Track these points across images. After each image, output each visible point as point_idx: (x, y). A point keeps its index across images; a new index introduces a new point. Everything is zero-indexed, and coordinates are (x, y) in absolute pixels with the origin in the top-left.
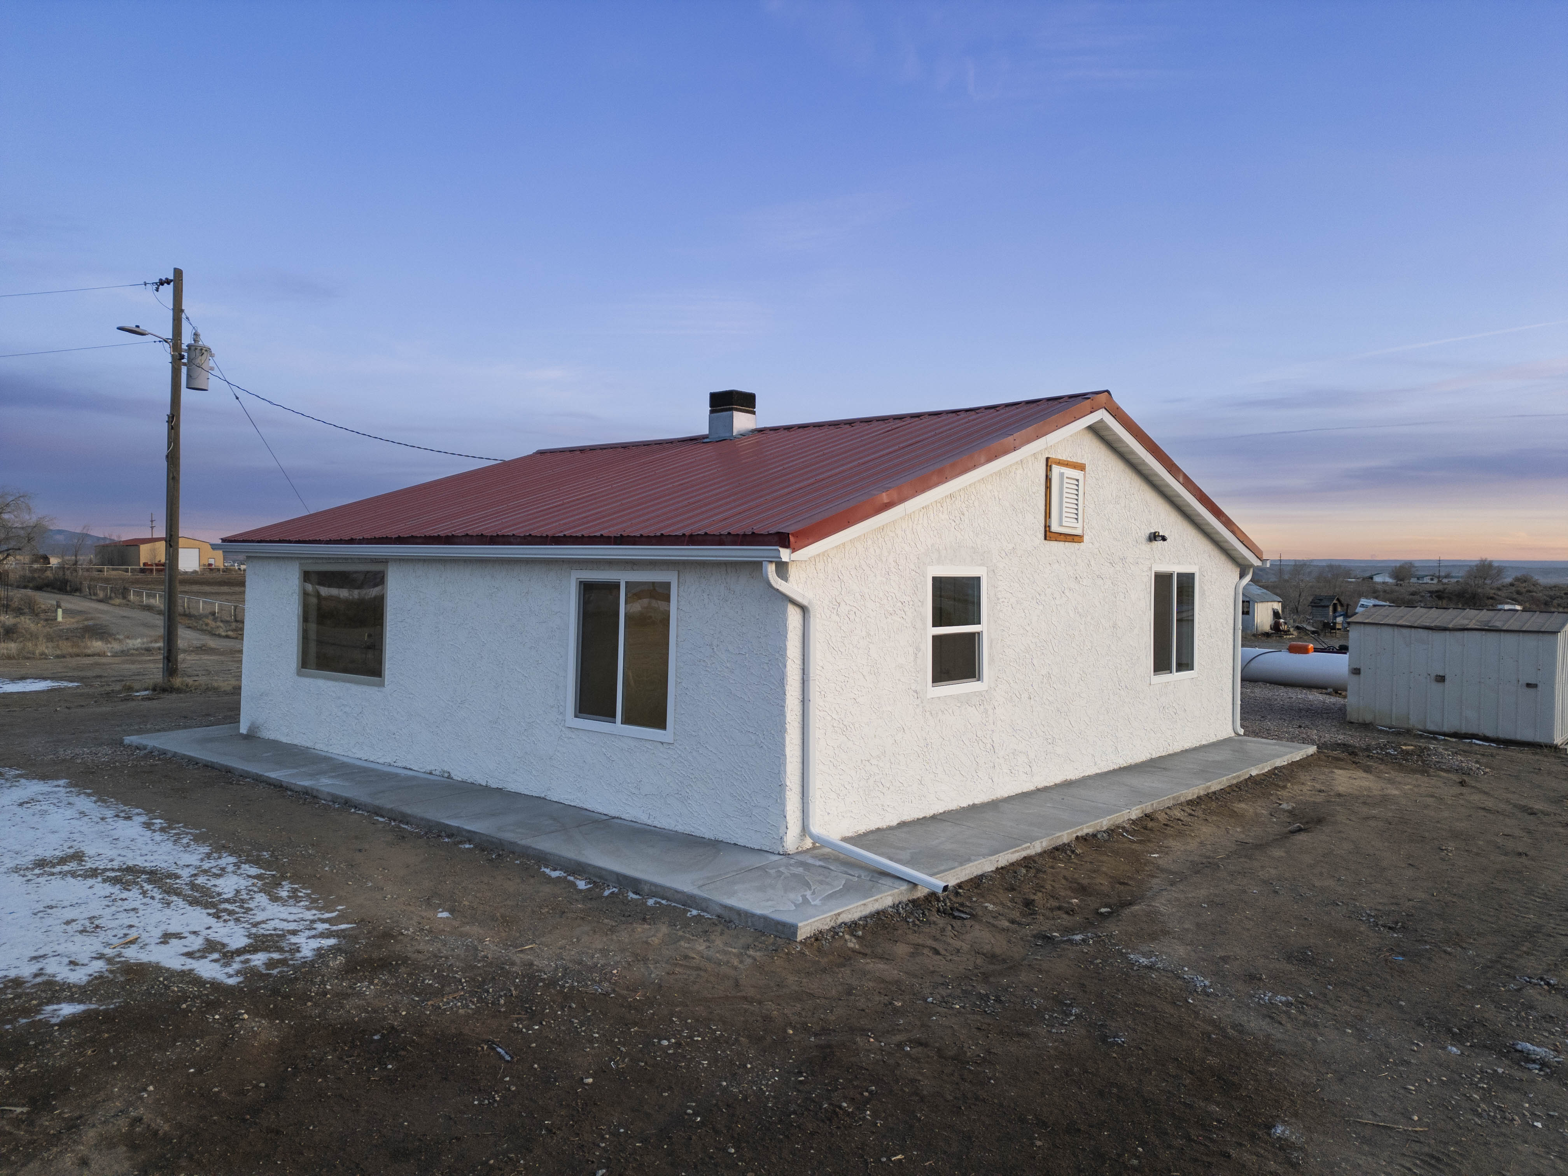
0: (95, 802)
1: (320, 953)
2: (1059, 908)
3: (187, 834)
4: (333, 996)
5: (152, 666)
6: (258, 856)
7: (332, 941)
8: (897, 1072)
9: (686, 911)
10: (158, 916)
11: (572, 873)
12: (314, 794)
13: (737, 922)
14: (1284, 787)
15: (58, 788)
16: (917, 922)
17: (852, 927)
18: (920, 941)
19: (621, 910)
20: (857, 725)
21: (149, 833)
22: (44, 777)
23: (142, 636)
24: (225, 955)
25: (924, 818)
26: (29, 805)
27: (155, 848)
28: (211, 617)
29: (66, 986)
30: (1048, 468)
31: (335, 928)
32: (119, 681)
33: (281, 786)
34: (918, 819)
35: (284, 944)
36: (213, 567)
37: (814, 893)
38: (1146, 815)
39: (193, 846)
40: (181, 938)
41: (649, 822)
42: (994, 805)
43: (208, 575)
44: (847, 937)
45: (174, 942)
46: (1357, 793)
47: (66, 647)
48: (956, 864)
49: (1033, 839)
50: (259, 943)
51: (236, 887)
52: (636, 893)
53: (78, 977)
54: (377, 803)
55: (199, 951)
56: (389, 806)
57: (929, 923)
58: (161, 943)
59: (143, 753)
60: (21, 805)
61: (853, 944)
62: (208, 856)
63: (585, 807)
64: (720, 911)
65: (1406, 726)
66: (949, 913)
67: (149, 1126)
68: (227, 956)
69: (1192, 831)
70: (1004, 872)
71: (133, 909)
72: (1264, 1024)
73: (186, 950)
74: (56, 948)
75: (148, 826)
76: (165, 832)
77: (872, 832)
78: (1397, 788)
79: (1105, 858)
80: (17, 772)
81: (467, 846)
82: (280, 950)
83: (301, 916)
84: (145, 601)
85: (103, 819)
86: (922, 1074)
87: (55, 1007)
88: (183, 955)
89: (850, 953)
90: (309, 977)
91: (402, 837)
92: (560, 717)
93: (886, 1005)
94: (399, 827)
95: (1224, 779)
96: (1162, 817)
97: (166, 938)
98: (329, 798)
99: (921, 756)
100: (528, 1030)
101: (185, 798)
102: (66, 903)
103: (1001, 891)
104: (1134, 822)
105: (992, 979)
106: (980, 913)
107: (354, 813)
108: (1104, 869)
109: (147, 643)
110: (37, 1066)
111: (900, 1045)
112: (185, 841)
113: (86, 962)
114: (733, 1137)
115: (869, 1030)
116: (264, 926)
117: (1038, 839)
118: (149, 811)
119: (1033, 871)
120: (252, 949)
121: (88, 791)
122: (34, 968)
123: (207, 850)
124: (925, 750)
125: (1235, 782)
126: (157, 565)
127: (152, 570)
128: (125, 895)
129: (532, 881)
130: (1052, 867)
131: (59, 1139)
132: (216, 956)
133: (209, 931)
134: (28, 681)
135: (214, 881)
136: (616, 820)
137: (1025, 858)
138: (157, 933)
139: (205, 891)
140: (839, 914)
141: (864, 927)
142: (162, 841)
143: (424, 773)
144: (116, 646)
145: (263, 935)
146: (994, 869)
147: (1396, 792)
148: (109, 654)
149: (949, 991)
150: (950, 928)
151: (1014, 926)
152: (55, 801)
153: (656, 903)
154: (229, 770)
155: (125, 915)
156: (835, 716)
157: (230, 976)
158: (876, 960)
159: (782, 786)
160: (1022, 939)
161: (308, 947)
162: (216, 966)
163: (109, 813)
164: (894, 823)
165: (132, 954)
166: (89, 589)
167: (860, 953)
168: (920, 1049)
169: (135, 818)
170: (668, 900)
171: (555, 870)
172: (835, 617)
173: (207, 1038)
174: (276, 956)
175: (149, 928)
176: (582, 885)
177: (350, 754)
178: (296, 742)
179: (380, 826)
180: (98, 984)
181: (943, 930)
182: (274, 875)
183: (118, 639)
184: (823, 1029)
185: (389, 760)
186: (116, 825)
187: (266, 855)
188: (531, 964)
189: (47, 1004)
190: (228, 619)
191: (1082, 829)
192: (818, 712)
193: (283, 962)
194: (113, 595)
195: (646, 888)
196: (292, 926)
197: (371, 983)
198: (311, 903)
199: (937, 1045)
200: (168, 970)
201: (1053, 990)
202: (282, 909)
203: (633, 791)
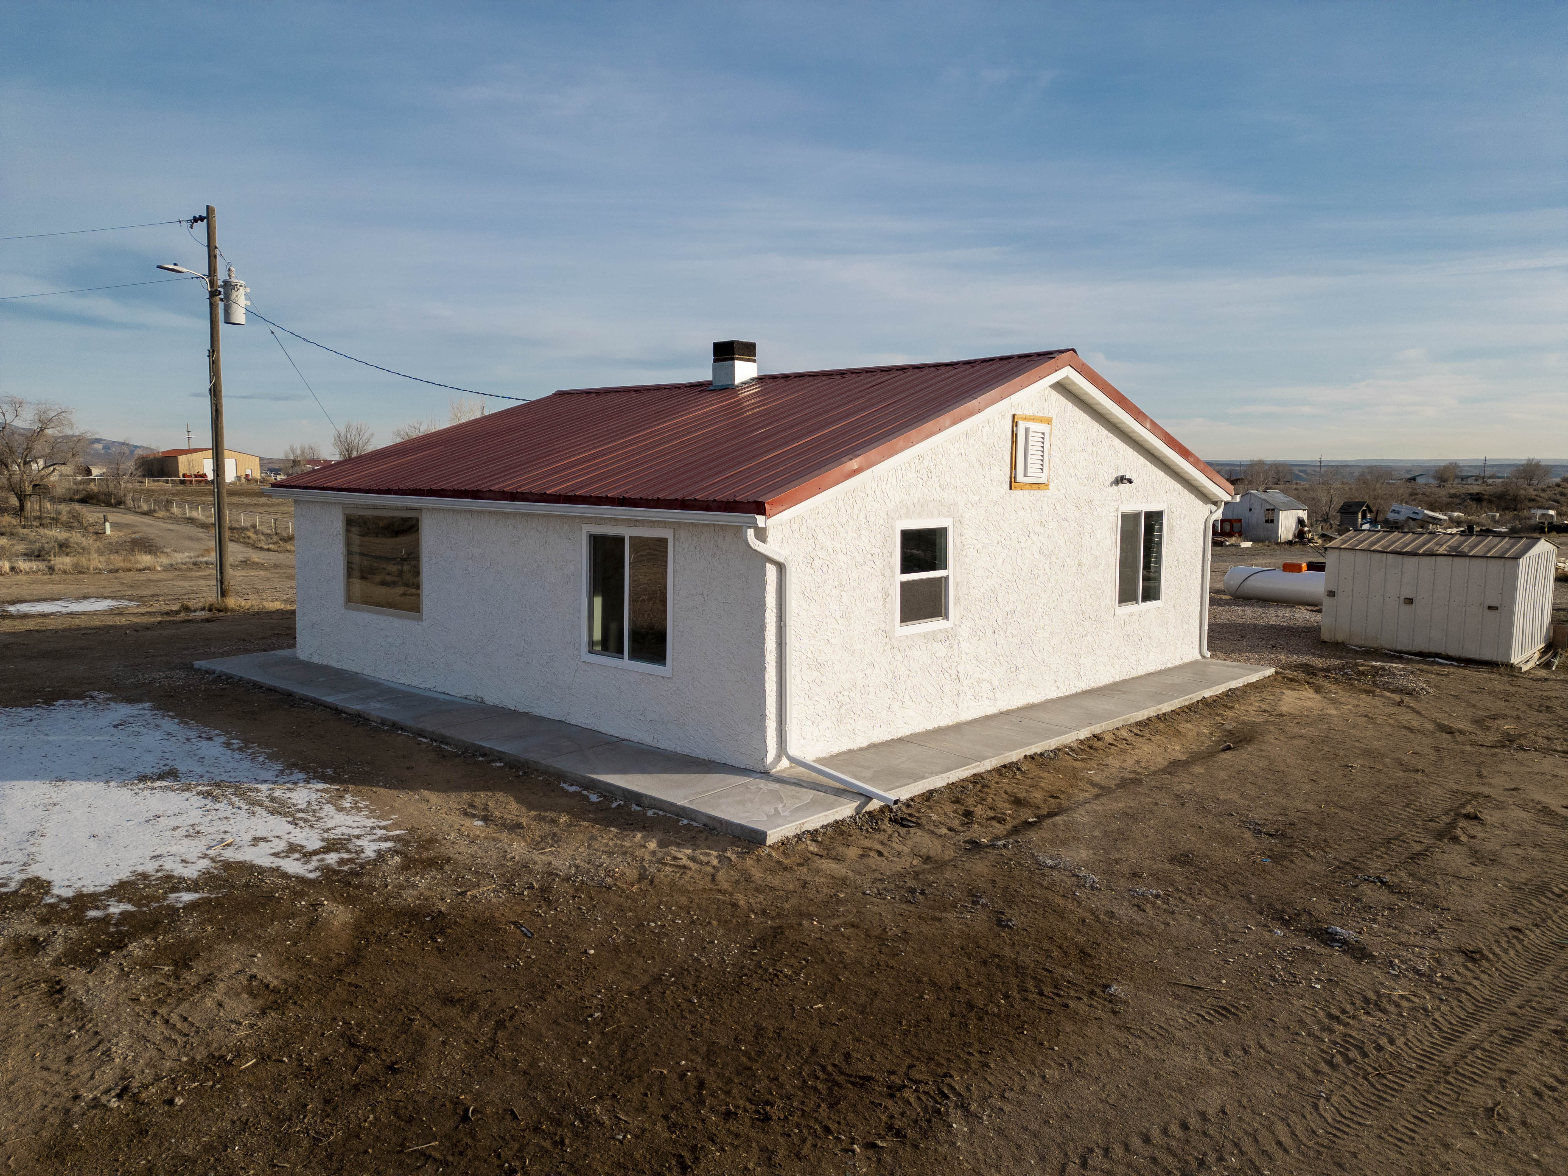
0: (179, 724)
1: (380, 854)
2: (993, 818)
3: (262, 753)
4: (393, 887)
5: (202, 582)
6: (323, 772)
7: (390, 844)
8: (831, 947)
9: (678, 821)
10: (247, 823)
11: (586, 788)
12: (366, 716)
13: (719, 830)
14: (1232, 708)
15: (142, 710)
16: (870, 830)
17: (813, 835)
18: (869, 845)
19: (626, 820)
20: (830, 663)
21: (229, 752)
22: (130, 701)
23: (189, 549)
24: (305, 855)
25: (892, 740)
26: (123, 727)
27: (236, 766)
28: (252, 530)
29: (181, 879)
30: (1015, 424)
31: (391, 834)
32: (175, 600)
33: (336, 709)
34: (887, 741)
35: (350, 846)
36: (250, 477)
37: (784, 806)
38: (1094, 736)
39: (268, 764)
40: (268, 841)
41: (654, 744)
42: (957, 728)
43: (246, 486)
44: (809, 842)
45: (262, 844)
46: (1297, 713)
47: (117, 560)
48: (911, 780)
49: (984, 759)
50: (331, 846)
51: (308, 799)
52: (638, 805)
53: (191, 872)
54: (420, 726)
55: (283, 851)
56: (431, 729)
57: (879, 830)
58: (253, 845)
59: (212, 677)
60: (116, 726)
61: (813, 847)
62: (282, 772)
63: (599, 730)
64: (706, 821)
65: (1375, 645)
66: (900, 821)
67: (262, 981)
68: (307, 856)
69: (1133, 749)
70: (954, 787)
71: (226, 818)
72: (1132, 913)
73: (273, 851)
74: (169, 849)
75: (227, 745)
76: (243, 751)
77: (844, 753)
78: (1336, 708)
79: (1045, 775)
80: (106, 696)
81: (498, 764)
82: (348, 851)
83: (362, 823)
84: (188, 513)
85: (188, 739)
86: (849, 948)
87: (177, 895)
88: (271, 855)
89: (809, 855)
90: (373, 873)
91: (443, 756)
92: (576, 652)
93: (831, 896)
94: (441, 747)
95: (1176, 701)
96: (1109, 738)
97: (256, 841)
98: (379, 721)
99: (890, 687)
100: (546, 914)
101: (255, 720)
102: (170, 813)
103: (948, 803)
104: (1082, 742)
105: (921, 877)
106: (924, 822)
107: (401, 734)
108: (1042, 784)
109: (195, 557)
110: (173, 938)
111: (837, 928)
112: (261, 759)
113: (194, 860)
114: (697, 992)
115: (814, 915)
116: (333, 831)
117: (988, 758)
118: (228, 733)
119: (979, 786)
120: (327, 850)
121: (171, 714)
122: (156, 864)
123: (280, 767)
124: (893, 681)
125: (1187, 703)
126: (196, 476)
127: (191, 482)
128: (217, 806)
129: (553, 794)
130: (997, 783)
131: (199, 989)
132: (297, 856)
133: (290, 836)
134: (91, 600)
135: (289, 794)
136: (625, 742)
137: (975, 775)
138: (248, 837)
139: (282, 803)
140: (803, 824)
141: (825, 833)
142: (242, 759)
143: (461, 697)
144: (165, 560)
145: (334, 839)
146: (945, 784)
147: (1334, 712)
148: (159, 569)
149: (884, 886)
150: (896, 835)
151: (952, 834)
152: (144, 723)
153: (655, 813)
154: (290, 695)
155: (219, 822)
156: (809, 655)
157: (311, 871)
158: (830, 861)
159: (763, 716)
160: (954, 844)
161: (370, 850)
162: (299, 863)
163: (193, 734)
164: (864, 745)
165: (230, 855)
166: (133, 501)
167: (817, 855)
168: (851, 930)
169: (216, 738)
170: (664, 811)
171: (572, 785)
172: (809, 571)
173: (297, 920)
174: (346, 856)
175: (240, 834)
176: (594, 798)
177: (394, 679)
178: (346, 667)
179: (424, 746)
180: (207, 880)
181: (891, 836)
182: (338, 790)
183: (167, 553)
184: (778, 914)
185: (428, 686)
186: (200, 745)
187: (329, 771)
188: (550, 864)
189: (170, 893)
190: (269, 532)
191: (1030, 749)
192: (793, 652)
193: (351, 860)
194: (157, 508)
195: (647, 802)
196: (357, 832)
197: (422, 877)
198: (370, 813)
199: (866, 927)
200: (260, 867)
201: (969, 885)
202: (347, 818)
203: (640, 717)
